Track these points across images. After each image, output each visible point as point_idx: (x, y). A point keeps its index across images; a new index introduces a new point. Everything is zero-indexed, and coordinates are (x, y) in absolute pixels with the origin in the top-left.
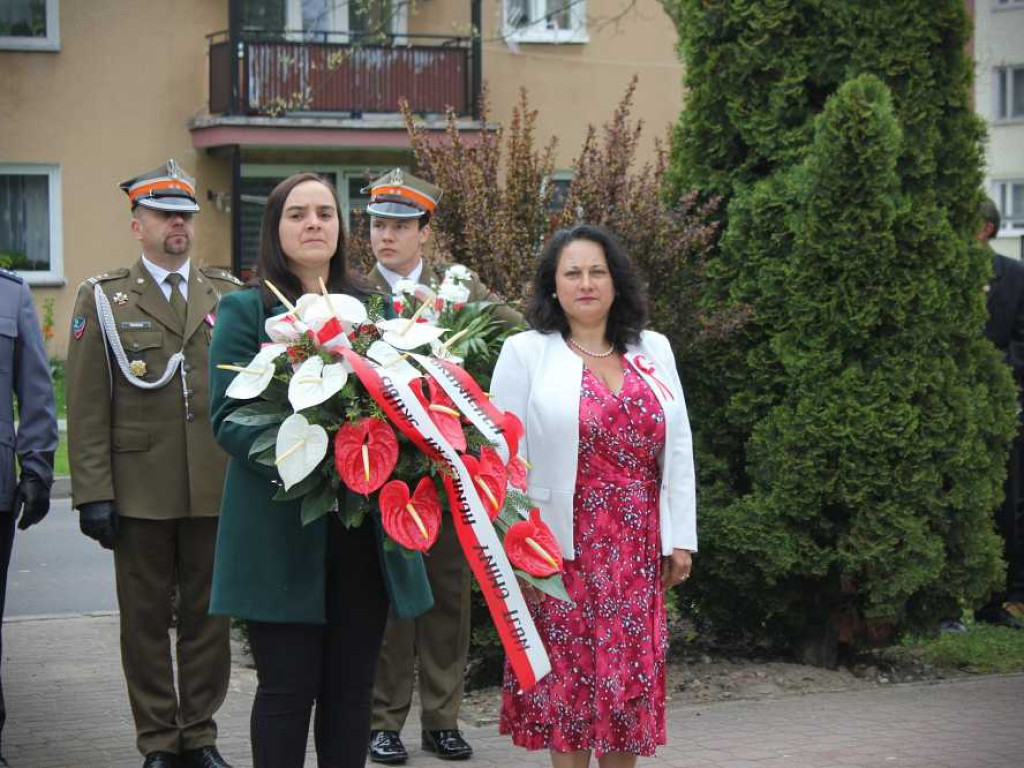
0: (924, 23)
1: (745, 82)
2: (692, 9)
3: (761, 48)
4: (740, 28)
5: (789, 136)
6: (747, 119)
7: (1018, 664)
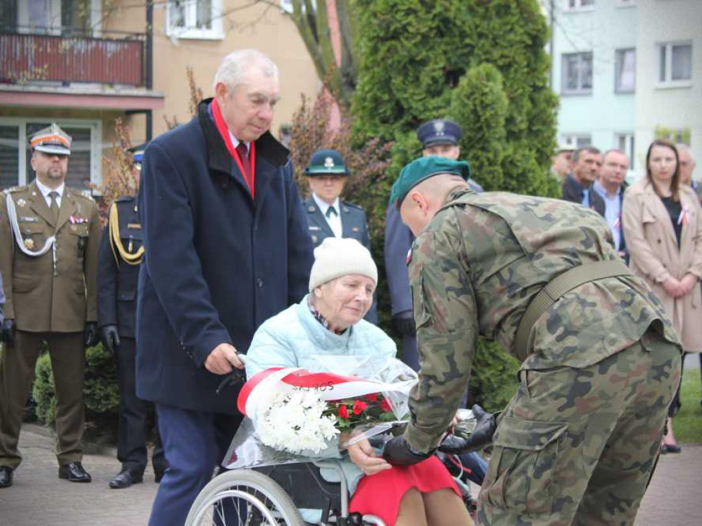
0: (521, 31)
1: (405, 67)
2: (369, 18)
3: (415, 45)
4: (401, 31)
5: (433, 102)
6: (405, 91)
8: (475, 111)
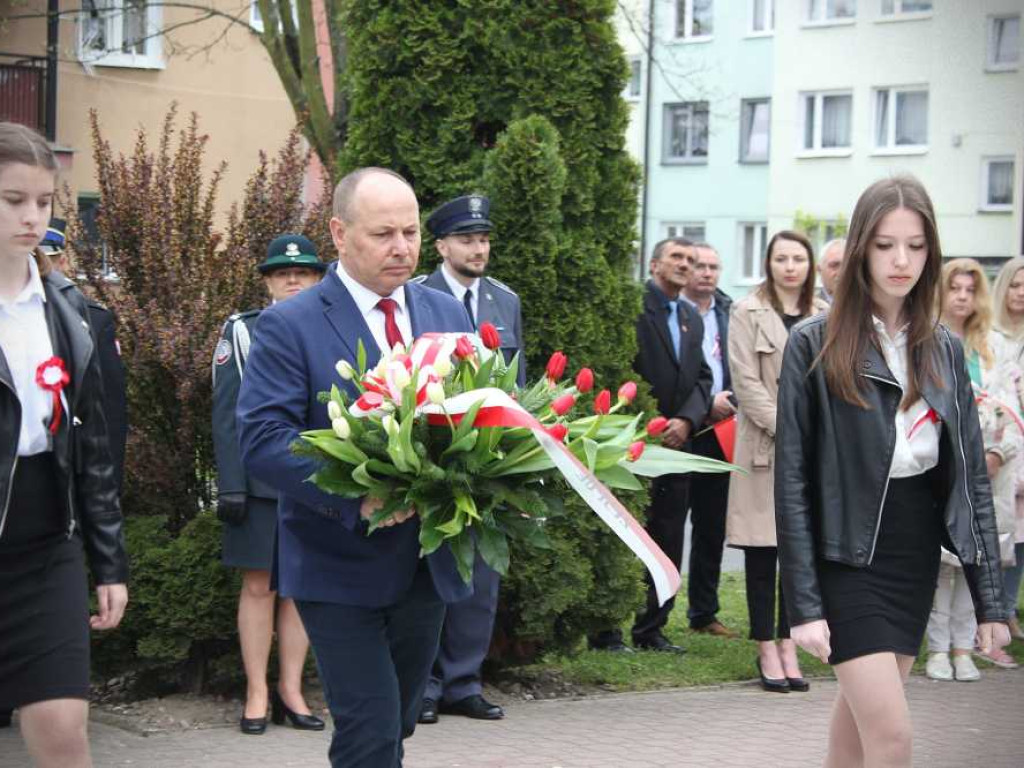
0: (588, 68)
1: (416, 116)
2: (365, 42)
3: (433, 84)
4: (412, 63)
5: (457, 170)
7: (652, 683)
8: (517, 184)
